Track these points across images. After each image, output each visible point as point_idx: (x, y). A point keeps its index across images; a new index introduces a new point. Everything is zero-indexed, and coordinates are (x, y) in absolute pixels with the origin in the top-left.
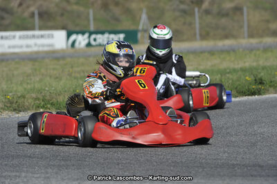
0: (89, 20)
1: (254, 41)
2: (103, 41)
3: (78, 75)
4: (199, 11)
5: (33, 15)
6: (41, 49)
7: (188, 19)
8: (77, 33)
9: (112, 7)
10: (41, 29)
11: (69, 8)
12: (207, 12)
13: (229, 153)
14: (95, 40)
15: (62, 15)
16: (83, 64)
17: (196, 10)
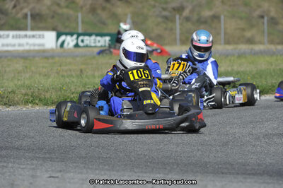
0: (77, 23)
1: (229, 48)
2: (90, 42)
3: (65, 74)
4: (180, 19)
5: (26, 16)
6: (32, 48)
7: (170, 25)
8: (66, 34)
9: (99, 11)
10: (32, 29)
11: (60, 11)
12: (188, 19)
13: (202, 151)
14: (82, 41)
15: (53, 17)
16: (70, 63)
17: (177, 17)
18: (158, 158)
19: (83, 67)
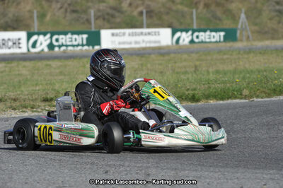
2: (205, 38)
5: (141, 13)
6: (148, 45)
8: (182, 31)
11: (174, 8)
15: (168, 13)
16: (185, 60)
18: (271, 154)
19: (198, 63)
